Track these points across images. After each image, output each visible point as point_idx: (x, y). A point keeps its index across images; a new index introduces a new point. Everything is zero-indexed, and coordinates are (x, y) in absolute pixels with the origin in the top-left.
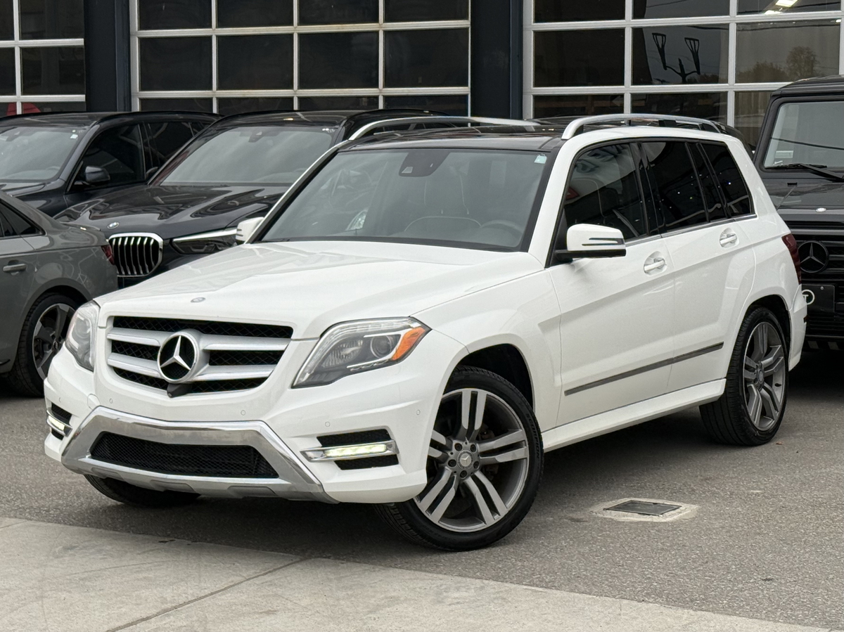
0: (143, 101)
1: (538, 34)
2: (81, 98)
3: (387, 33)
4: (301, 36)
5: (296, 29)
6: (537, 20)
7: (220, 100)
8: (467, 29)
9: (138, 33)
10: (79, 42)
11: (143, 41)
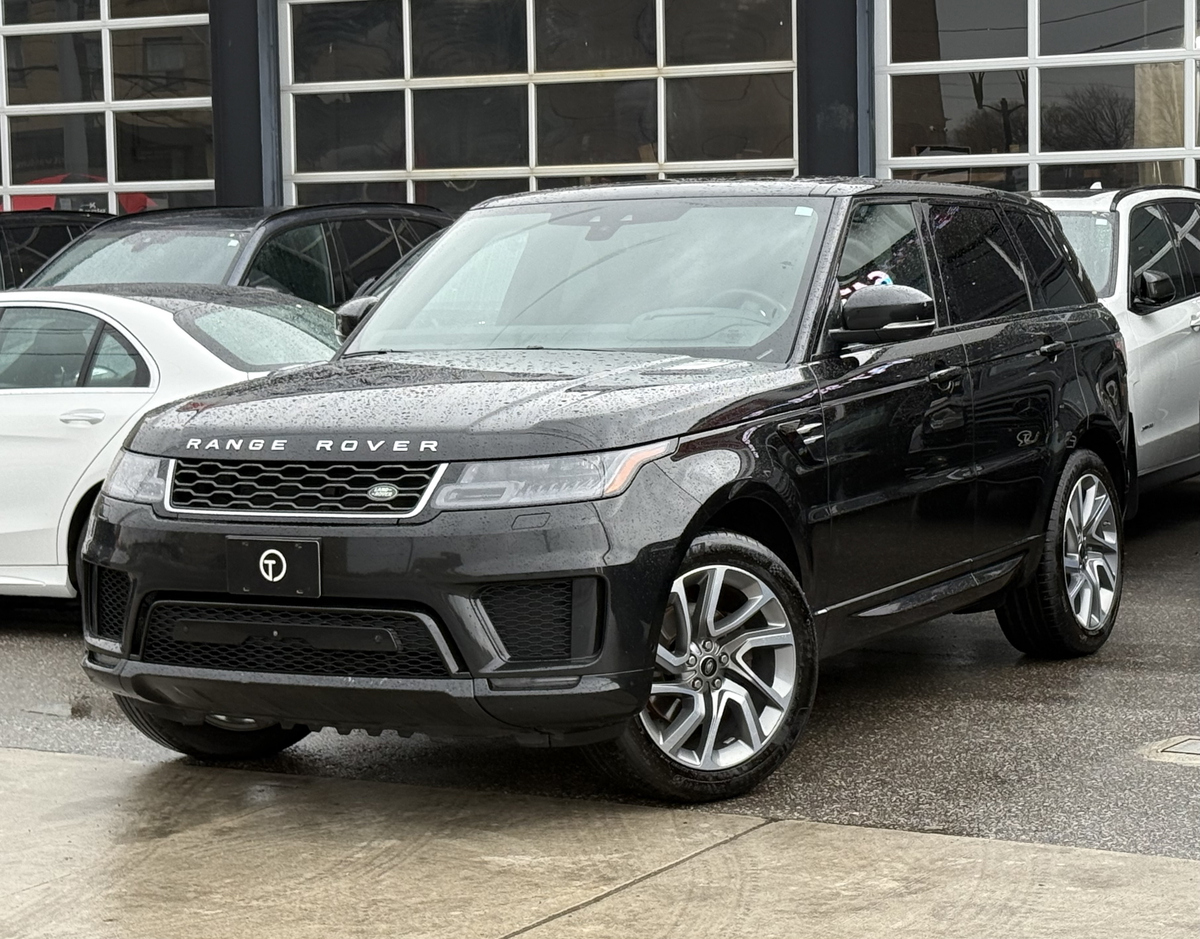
0: (300, 187)
1: (898, 81)
2: (208, 184)
3: (669, 81)
4: (541, 88)
5: (532, 78)
6: (896, 58)
7: (418, 184)
8: (791, 73)
9: (291, 88)
10: (206, 102)
11: (300, 99)
